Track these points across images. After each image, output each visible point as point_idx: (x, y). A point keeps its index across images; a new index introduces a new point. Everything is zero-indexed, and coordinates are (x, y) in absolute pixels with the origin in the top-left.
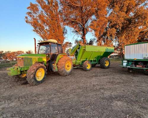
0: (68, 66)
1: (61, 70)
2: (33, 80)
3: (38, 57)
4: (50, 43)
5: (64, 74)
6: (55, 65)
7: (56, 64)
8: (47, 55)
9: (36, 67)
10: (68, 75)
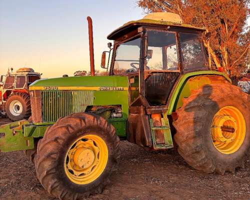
0: (227, 129)
1: (188, 145)
2: (51, 182)
3: (97, 88)
4: (140, 29)
5: (203, 166)
6: (165, 121)
7: (169, 116)
8: (133, 81)
9: (64, 130)
10: (228, 172)
